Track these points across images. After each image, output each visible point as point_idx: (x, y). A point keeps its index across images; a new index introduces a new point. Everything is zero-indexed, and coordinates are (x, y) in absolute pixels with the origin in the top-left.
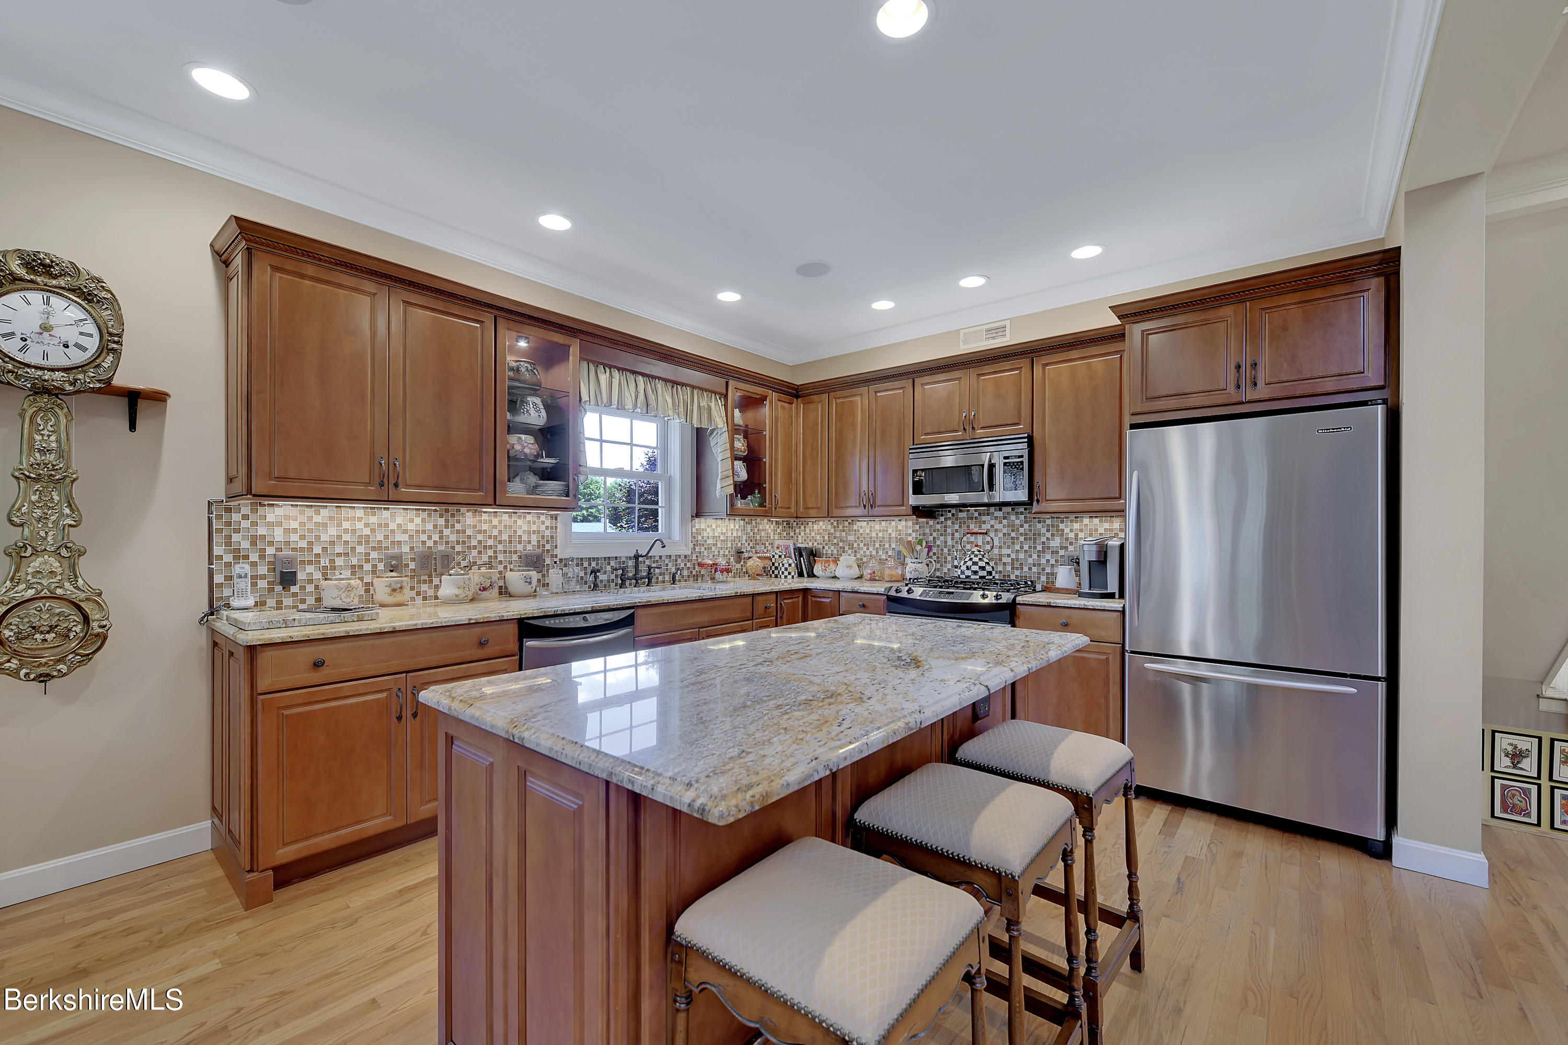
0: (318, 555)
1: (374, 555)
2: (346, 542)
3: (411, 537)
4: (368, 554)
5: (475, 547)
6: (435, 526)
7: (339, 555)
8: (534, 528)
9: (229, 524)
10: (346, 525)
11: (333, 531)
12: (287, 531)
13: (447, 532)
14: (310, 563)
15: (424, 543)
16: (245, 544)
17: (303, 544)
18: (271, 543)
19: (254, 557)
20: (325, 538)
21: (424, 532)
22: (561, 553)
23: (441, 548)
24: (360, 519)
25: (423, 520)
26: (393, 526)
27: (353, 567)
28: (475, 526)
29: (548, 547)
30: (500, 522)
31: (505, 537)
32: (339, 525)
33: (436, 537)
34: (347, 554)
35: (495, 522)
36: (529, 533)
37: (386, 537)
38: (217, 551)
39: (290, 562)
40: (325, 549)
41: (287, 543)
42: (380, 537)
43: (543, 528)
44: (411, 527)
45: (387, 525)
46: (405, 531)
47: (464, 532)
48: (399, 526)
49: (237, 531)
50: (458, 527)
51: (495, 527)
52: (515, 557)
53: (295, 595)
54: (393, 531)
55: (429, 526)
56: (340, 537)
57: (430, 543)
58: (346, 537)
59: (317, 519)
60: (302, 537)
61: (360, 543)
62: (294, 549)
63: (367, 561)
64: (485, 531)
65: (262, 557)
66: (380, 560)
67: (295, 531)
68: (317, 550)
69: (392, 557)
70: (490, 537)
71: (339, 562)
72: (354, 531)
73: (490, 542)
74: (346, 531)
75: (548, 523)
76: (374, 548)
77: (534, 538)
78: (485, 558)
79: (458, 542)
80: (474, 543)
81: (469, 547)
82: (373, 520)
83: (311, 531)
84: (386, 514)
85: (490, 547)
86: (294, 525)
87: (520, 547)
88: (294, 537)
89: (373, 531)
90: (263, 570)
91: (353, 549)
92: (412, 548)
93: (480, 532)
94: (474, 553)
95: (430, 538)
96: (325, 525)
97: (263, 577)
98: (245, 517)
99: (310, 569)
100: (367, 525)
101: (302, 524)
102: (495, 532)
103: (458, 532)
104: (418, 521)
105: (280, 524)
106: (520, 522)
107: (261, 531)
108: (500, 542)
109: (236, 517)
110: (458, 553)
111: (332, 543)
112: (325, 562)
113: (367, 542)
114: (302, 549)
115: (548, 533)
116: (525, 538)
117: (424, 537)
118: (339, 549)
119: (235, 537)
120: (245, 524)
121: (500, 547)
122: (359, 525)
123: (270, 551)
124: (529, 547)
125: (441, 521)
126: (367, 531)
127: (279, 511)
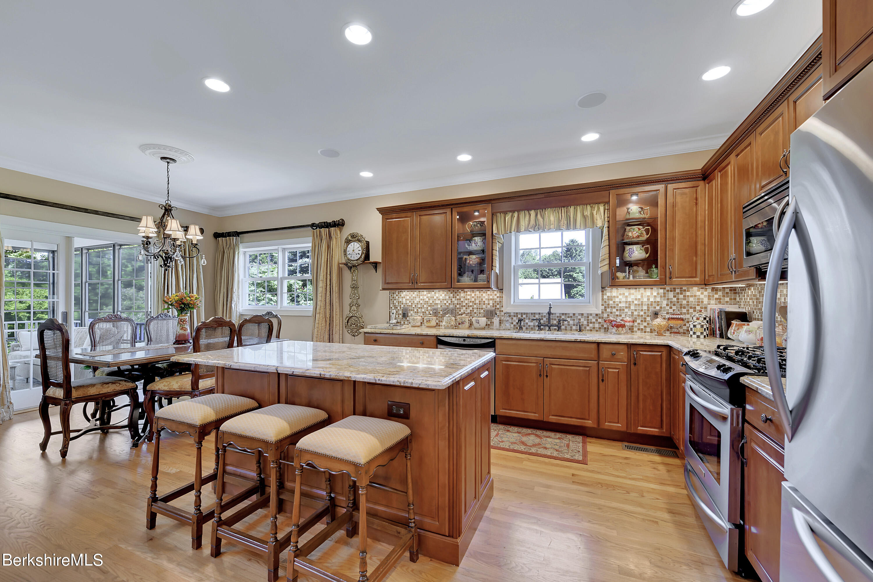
0: (414, 308)
1: (429, 308)
2: (421, 304)
3: (441, 302)
4: (427, 308)
5: (464, 306)
6: (449, 297)
7: (419, 308)
8: (491, 297)
9: (393, 297)
10: (421, 297)
11: (418, 300)
12: (406, 300)
13: (453, 299)
14: (412, 310)
15: (445, 304)
16: (397, 304)
17: (410, 304)
18: (402, 304)
19: (399, 308)
20: (416, 302)
21: (445, 300)
22: (505, 309)
23: (451, 306)
24: (425, 295)
25: (445, 295)
26: (435, 298)
27: (423, 312)
28: (464, 297)
29: (498, 306)
30: (475, 295)
31: (477, 302)
32: (419, 297)
33: (449, 302)
34: (421, 308)
35: (473, 295)
36: (489, 300)
37: (433, 302)
38: (391, 306)
39: (407, 310)
40: (416, 306)
41: (406, 304)
42: (431, 302)
43: (495, 297)
44: (441, 298)
45: (433, 297)
46: (439, 299)
47: (460, 299)
48: (437, 298)
49: (395, 300)
50: (458, 297)
51: (473, 297)
52: (482, 311)
53: (408, 321)
55: (447, 297)
56: (419, 302)
57: (447, 304)
58: (421, 302)
59: (414, 295)
60: (410, 302)
61: (425, 304)
62: (408, 306)
63: (427, 310)
64: (469, 299)
65: (400, 308)
66: (431, 310)
67: (408, 300)
68: (414, 306)
69: (435, 310)
70: (471, 302)
71: (419, 310)
72: (423, 299)
73: (471, 304)
74: (421, 299)
75: (498, 295)
76: (429, 306)
77: (491, 302)
78: (469, 311)
79: (458, 304)
80: (464, 304)
81: (462, 306)
82: (429, 295)
83: (412, 300)
84: (433, 293)
85: (471, 306)
86: (408, 298)
87: (484, 307)
88: (408, 302)
89: (429, 299)
90: (400, 312)
91: (423, 306)
92: (441, 306)
93: (466, 299)
94: (464, 309)
95: (447, 302)
96: (416, 298)
97: (400, 314)
98: (397, 295)
99: (412, 312)
100: (427, 297)
101: (410, 297)
102: (473, 300)
103: (458, 299)
104: (443, 295)
105: (404, 297)
106: (484, 295)
107: (400, 300)
108: (475, 304)
109: (395, 295)
110: (458, 308)
111: (417, 304)
112: (415, 310)
113: (427, 304)
114: (410, 306)
115: (498, 300)
116: (486, 302)
117: (445, 302)
118: (419, 306)
119: (395, 302)
120: (397, 297)
121: (475, 306)
122: (425, 297)
123: (402, 306)
124: (489, 306)
125: (452, 295)
126: (427, 300)
127: (404, 293)
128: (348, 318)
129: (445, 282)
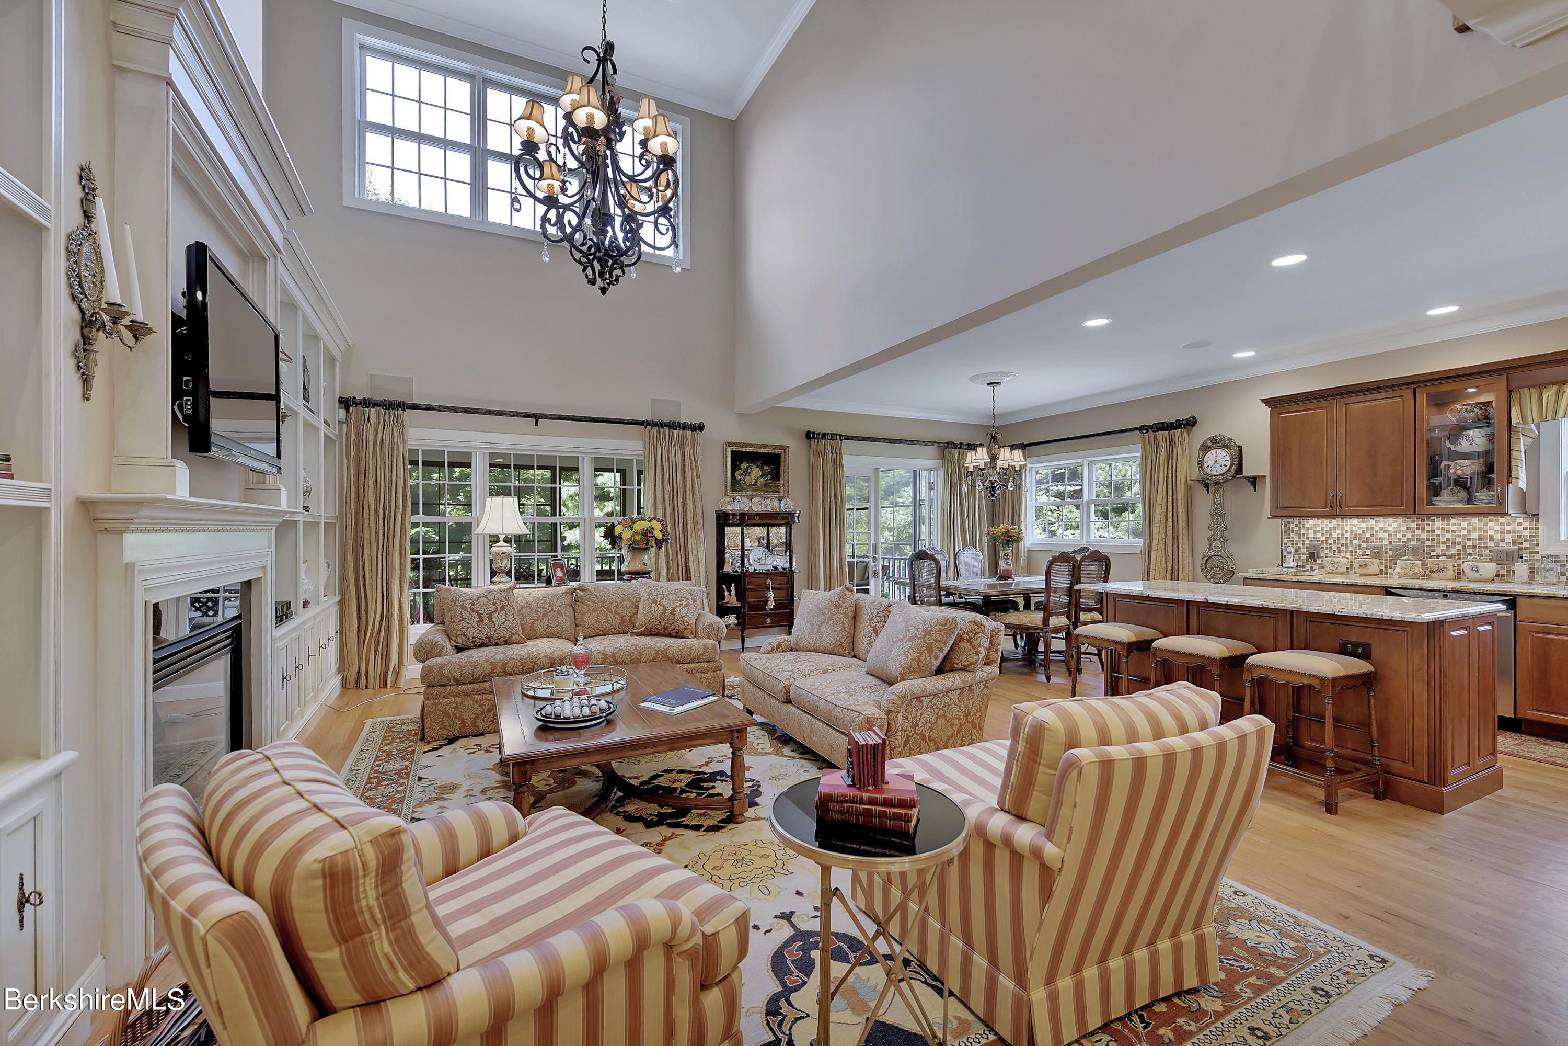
0: (1331, 544)
1: (1364, 545)
2: (1347, 538)
3: (1390, 535)
4: (1360, 545)
5: (1444, 543)
7: (1343, 545)
9: (1289, 528)
10: (1347, 528)
11: (1339, 532)
12: (1315, 532)
13: (1418, 532)
14: (1327, 548)
15: (1399, 539)
16: (1296, 538)
17: (1323, 538)
18: (1308, 538)
19: (1300, 544)
20: (1335, 535)
21: (1399, 532)
22: (1542, 550)
23: (1414, 543)
24: (1355, 525)
25: (1399, 525)
26: (1377, 529)
27: (1351, 552)
28: (1443, 528)
29: (1525, 544)
30: (1469, 524)
32: (1343, 528)
33: (1409, 536)
34: (1347, 545)
35: (1464, 524)
36: (1502, 532)
37: (1372, 535)
38: (1285, 541)
39: (1315, 547)
40: (1334, 542)
41: (1315, 538)
42: (1368, 535)
43: (1520, 529)
44: (1390, 529)
45: (1373, 528)
46: (1386, 532)
47: (1434, 532)
48: (1381, 528)
49: (1293, 532)
50: (1427, 528)
51: (1464, 528)
53: (1319, 564)
54: (1377, 532)
55: (1404, 529)
56: (1343, 535)
57: (1405, 539)
58: (1347, 535)
59: (1331, 525)
60: (1323, 535)
61: (1355, 539)
62: (1319, 541)
63: (1360, 549)
64: (1453, 532)
65: (1304, 544)
66: (1368, 549)
67: (1319, 532)
68: (1331, 542)
69: (1375, 548)
70: (1458, 536)
71: (1343, 548)
72: (1351, 532)
73: (1459, 540)
74: (1347, 532)
76: (1364, 542)
77: (1509, 537)
78: (1453, 551)
79: (1428, 539)
80: (1443, 540)
81: (1438, 543)
82: (1364, 525)
83: (1327, 532)
84: (1372, 522)
85: (1459, 543)
86: (1319, 528)
87: (1491, 544)
88: (1319, 535)
89: (1363, 531)
90: (1304, 551)
91: (1351, 542)
92: (1390, 542)
93: (1448, 532)
94: (1444, 547)
95: (1404, 536)
96: (1335, 528)
97: (1304, 554)
98: (1296, 525)
99: (1327, 551)
100: (1359, 528)
101: (1323, 528)
102: (1464, 532)
103: (1428, 532)
104: (1395, 525)
105: (1311, 528)
107: (1303, 532)
108: (1469, 540)
109: (1292, 525)
110: (1428, 546)
111: (1339, 538)
112: (1335, 548)
113: (1360, 538)
114: (1323, 541)
115: (1523, 533)
116: (1497, 537)
117: (1400, 536)
118: (1343, 542)
119: (1292, 535)
120: (1296, 529)
121: (1469, 543)
122: (1355, 528)
123: (1307, 541)
124: (1501, 544)
125: (1414, 525)
126: (1360, 532)
127: (1311, 522)
128: (1206, 558)
129: (1402, 505)
